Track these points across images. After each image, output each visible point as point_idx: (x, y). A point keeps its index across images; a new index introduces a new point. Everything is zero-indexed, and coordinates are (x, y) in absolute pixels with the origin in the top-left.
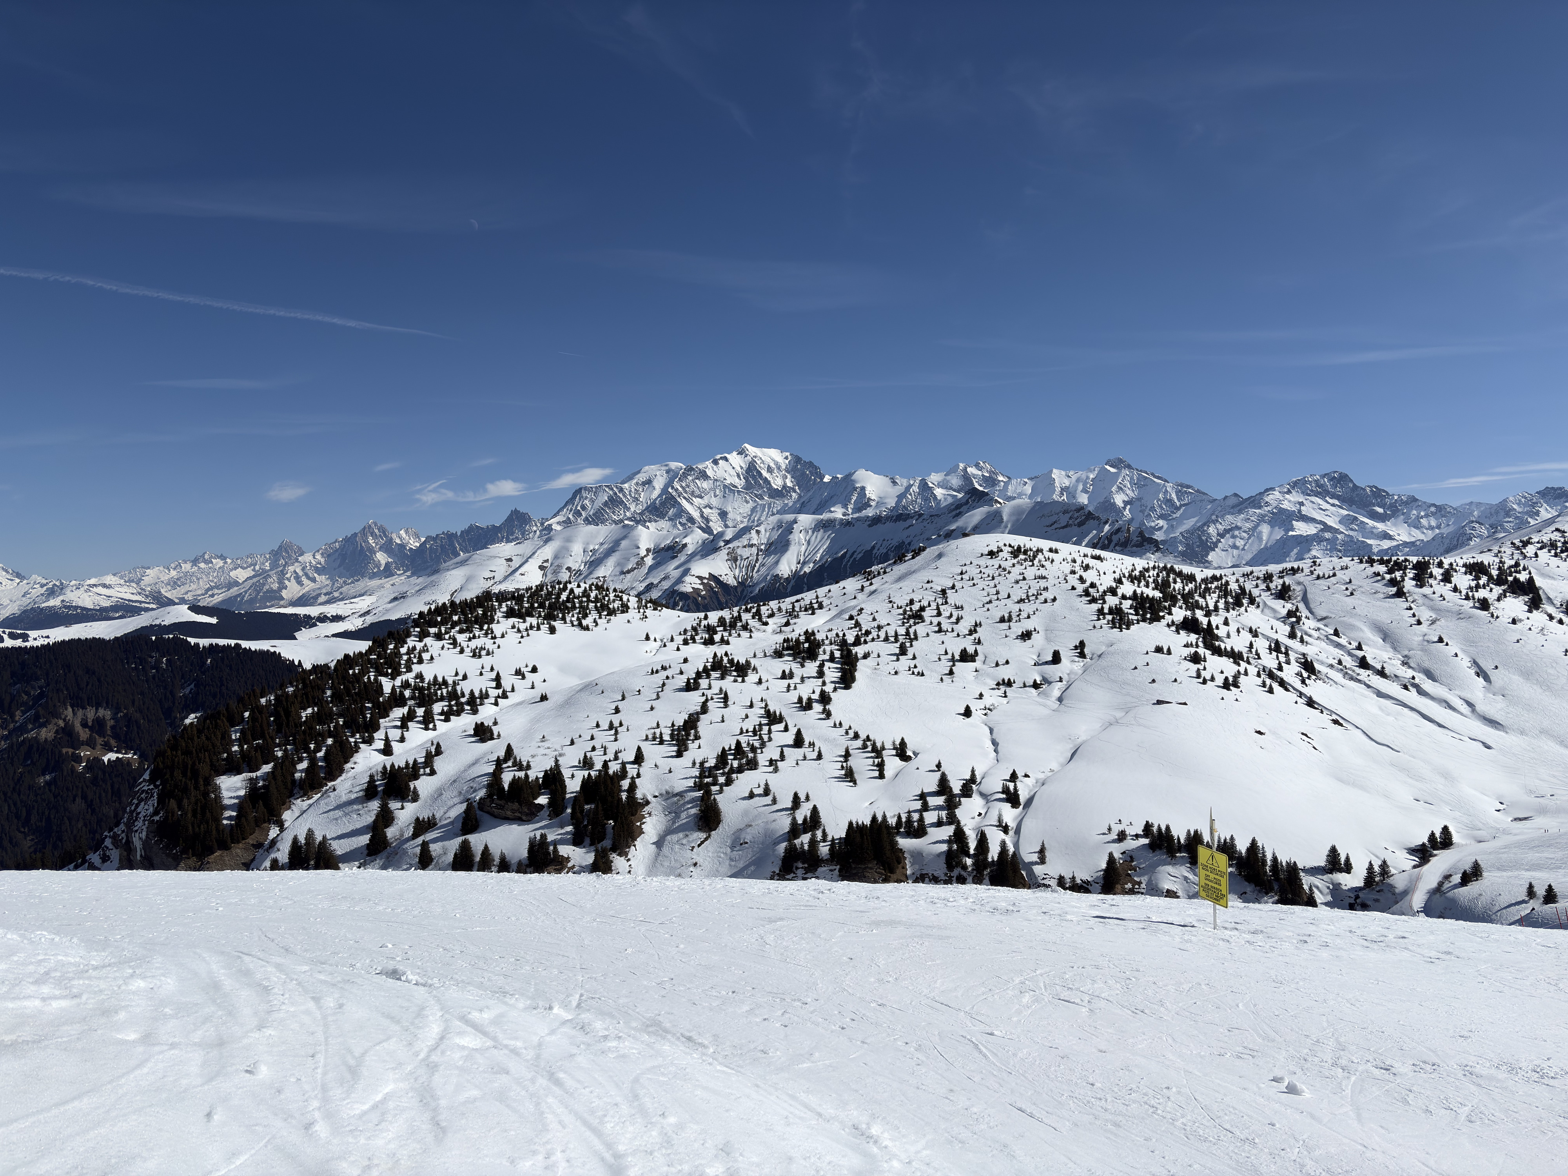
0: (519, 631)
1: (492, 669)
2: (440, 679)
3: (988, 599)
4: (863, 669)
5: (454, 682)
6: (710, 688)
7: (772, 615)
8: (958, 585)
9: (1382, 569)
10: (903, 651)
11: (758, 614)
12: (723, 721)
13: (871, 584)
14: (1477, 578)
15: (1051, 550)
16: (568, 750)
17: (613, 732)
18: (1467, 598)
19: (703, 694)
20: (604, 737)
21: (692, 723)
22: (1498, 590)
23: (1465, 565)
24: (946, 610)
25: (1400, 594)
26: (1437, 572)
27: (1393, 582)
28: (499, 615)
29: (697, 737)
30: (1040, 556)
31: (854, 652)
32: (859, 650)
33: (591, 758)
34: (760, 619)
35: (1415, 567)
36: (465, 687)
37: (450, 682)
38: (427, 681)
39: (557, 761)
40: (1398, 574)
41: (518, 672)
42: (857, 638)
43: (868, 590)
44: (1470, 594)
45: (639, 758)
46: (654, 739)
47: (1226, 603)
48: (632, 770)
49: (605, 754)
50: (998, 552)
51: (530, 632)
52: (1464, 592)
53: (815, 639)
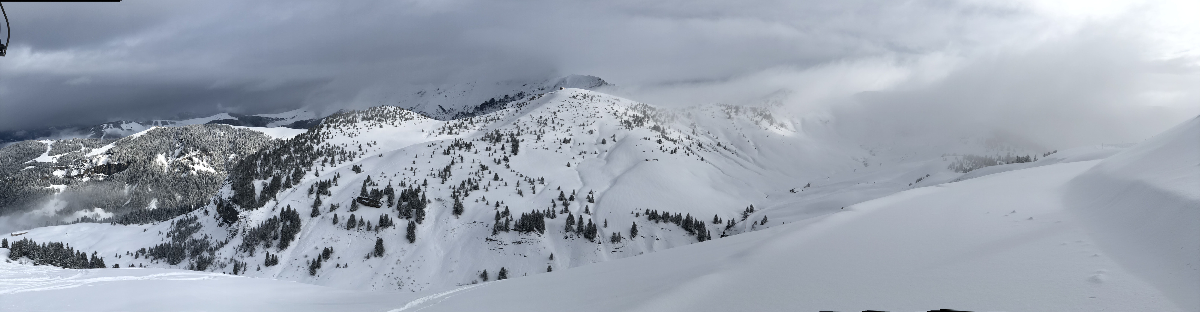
0: (367, 126)
1: (357, 143)
2: (336, 146)
3: (574, 116)
4: (521, 146)
5: (342, 148)
6: (454, 154)
7: (477, 122)
8: (561, 111)
9: (724, 108)
10: (539, 138)
11: (471, 122)
12: (461, 169)
13: (521, 109)
14: (754, 113)
15: (598, 96)
16: (394, 178)
17: (413, 171)
18: (751, 120)
19: (452, 157)
20: (410, 174)
21: (447, 169)
22: (761, 117)
23: (750, 108)
24: (556, 121)
25: (730, 118)
26: (741, 110)
27: (728, 113)
28: (359, 120)
29: (450, 175)
30: (594, 99)
31: (517, 139)
32: (519, 138)
33: (404, 183)
34: (472, 124)
35: (734, 108)
36: (347, 150)
37: (341, 147)
38: (331, 146)
39: (390, 183)
40: (729, 111)
41: (368, 144)
42: (518, 132)
43: (519, 111)
44: (753, 119)
45: (425, 183)
46: (431, 175)
47: (669, 120)
48: (423, 188)
49: (410, 181)
50: (577, 96)
51: (372, 127)
52: (750, 118)
53: (499, 134)
